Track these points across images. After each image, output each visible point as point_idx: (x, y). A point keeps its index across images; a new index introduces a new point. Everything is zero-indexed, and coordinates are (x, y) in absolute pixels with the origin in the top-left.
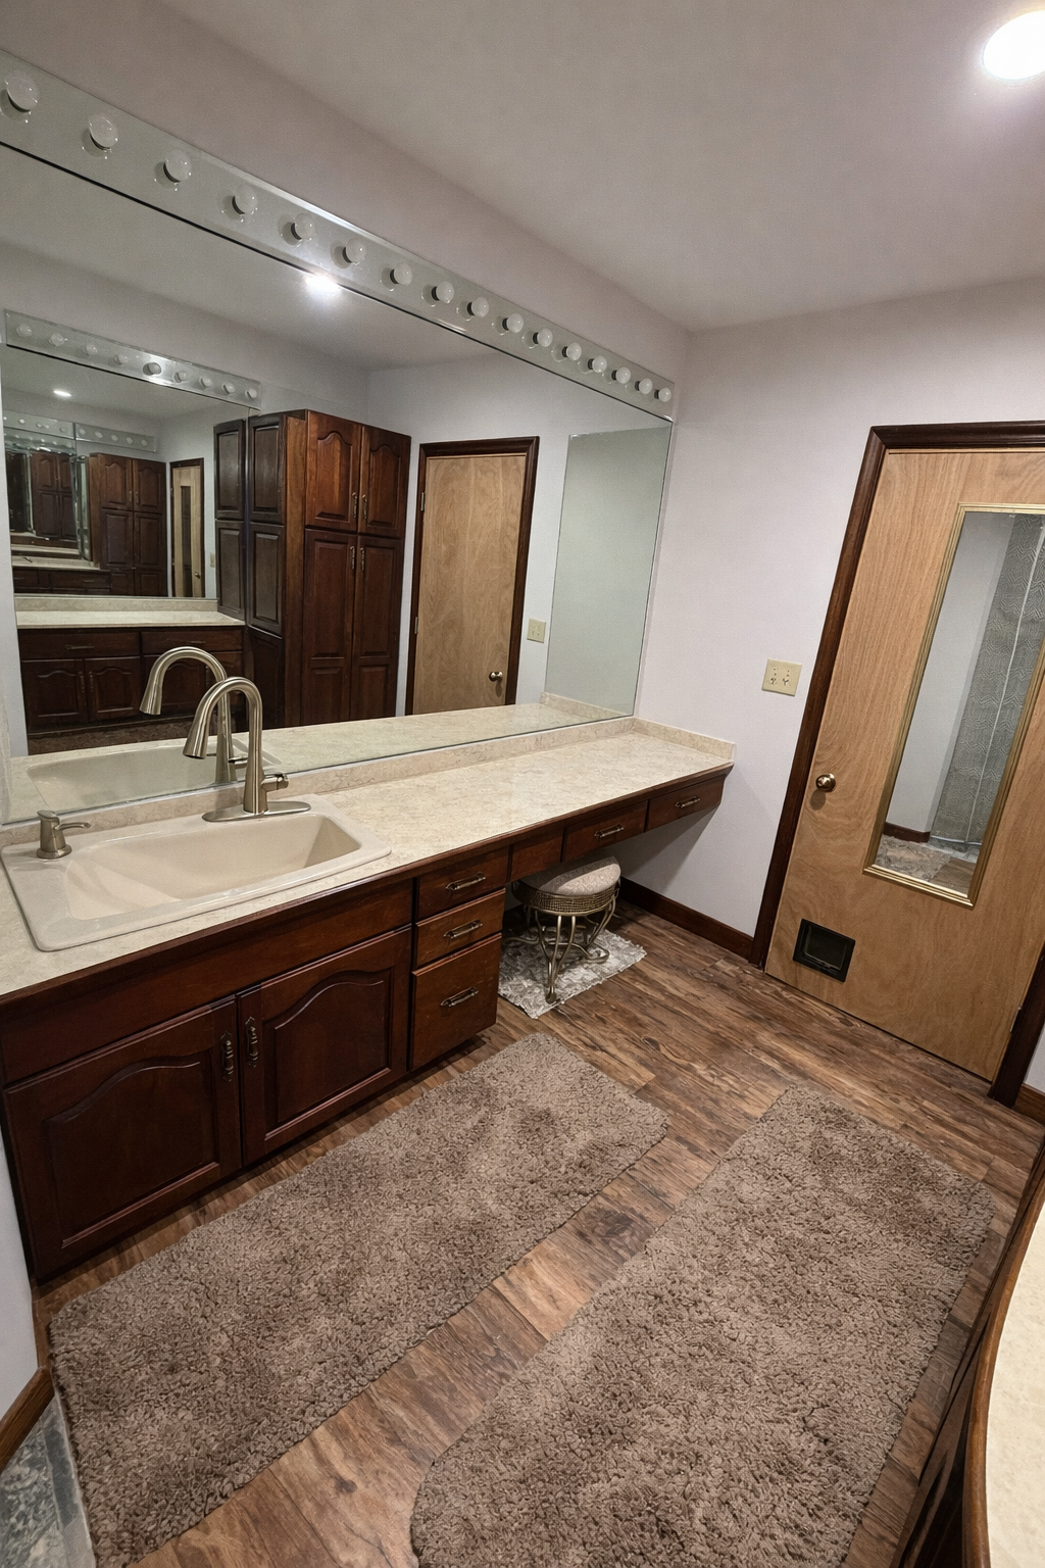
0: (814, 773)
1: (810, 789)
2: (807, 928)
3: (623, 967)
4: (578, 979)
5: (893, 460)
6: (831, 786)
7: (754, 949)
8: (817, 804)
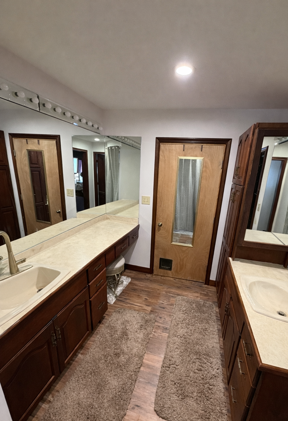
0: (157, 225)
1: (157, 229)
2: (161, 260)
3: (127, 283)
4: (120, 289)
5: (162, 146)
6: (161, 225)
7: (150, 271)
8: (159, 230)
